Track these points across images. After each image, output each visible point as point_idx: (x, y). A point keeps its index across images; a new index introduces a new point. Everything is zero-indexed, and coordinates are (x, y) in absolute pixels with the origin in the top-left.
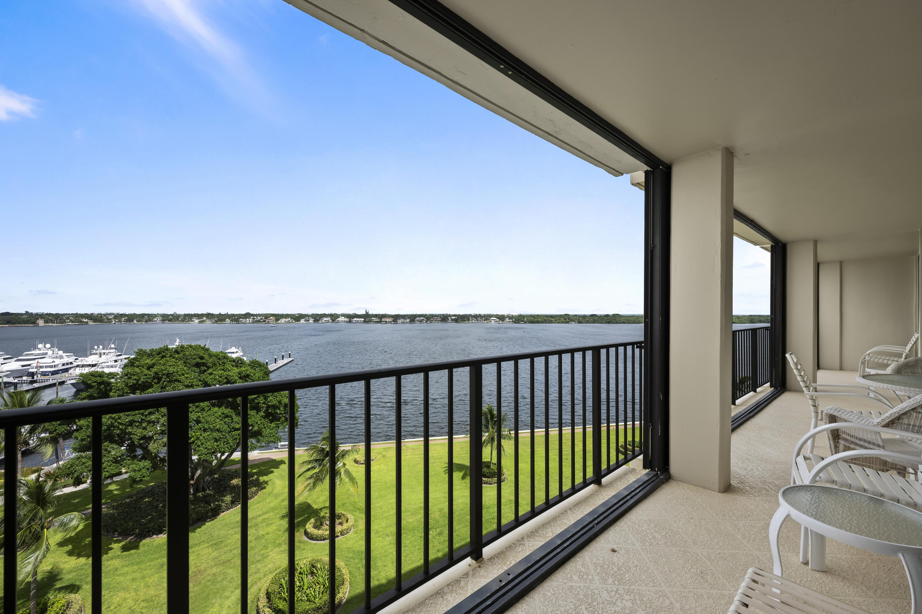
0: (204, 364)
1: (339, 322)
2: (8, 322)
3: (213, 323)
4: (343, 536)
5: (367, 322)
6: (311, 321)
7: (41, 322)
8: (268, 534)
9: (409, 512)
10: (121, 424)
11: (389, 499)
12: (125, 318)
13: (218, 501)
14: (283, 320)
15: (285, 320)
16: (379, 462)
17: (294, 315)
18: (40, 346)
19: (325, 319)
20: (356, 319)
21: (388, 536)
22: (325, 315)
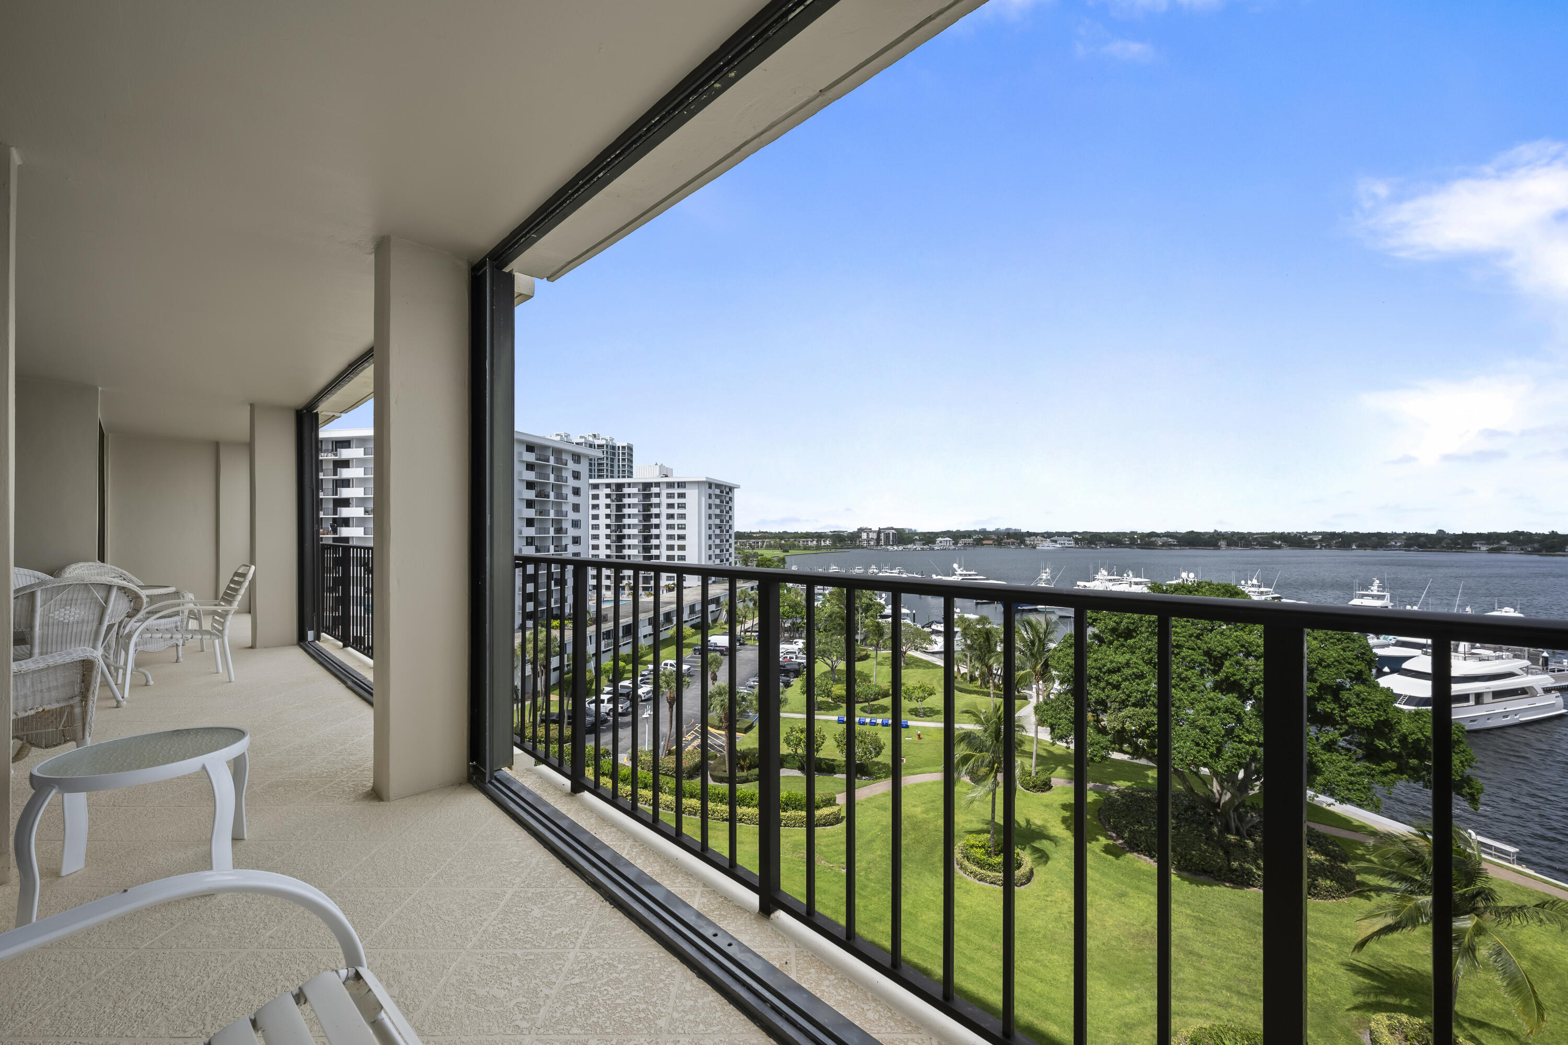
12: (1337, 541)
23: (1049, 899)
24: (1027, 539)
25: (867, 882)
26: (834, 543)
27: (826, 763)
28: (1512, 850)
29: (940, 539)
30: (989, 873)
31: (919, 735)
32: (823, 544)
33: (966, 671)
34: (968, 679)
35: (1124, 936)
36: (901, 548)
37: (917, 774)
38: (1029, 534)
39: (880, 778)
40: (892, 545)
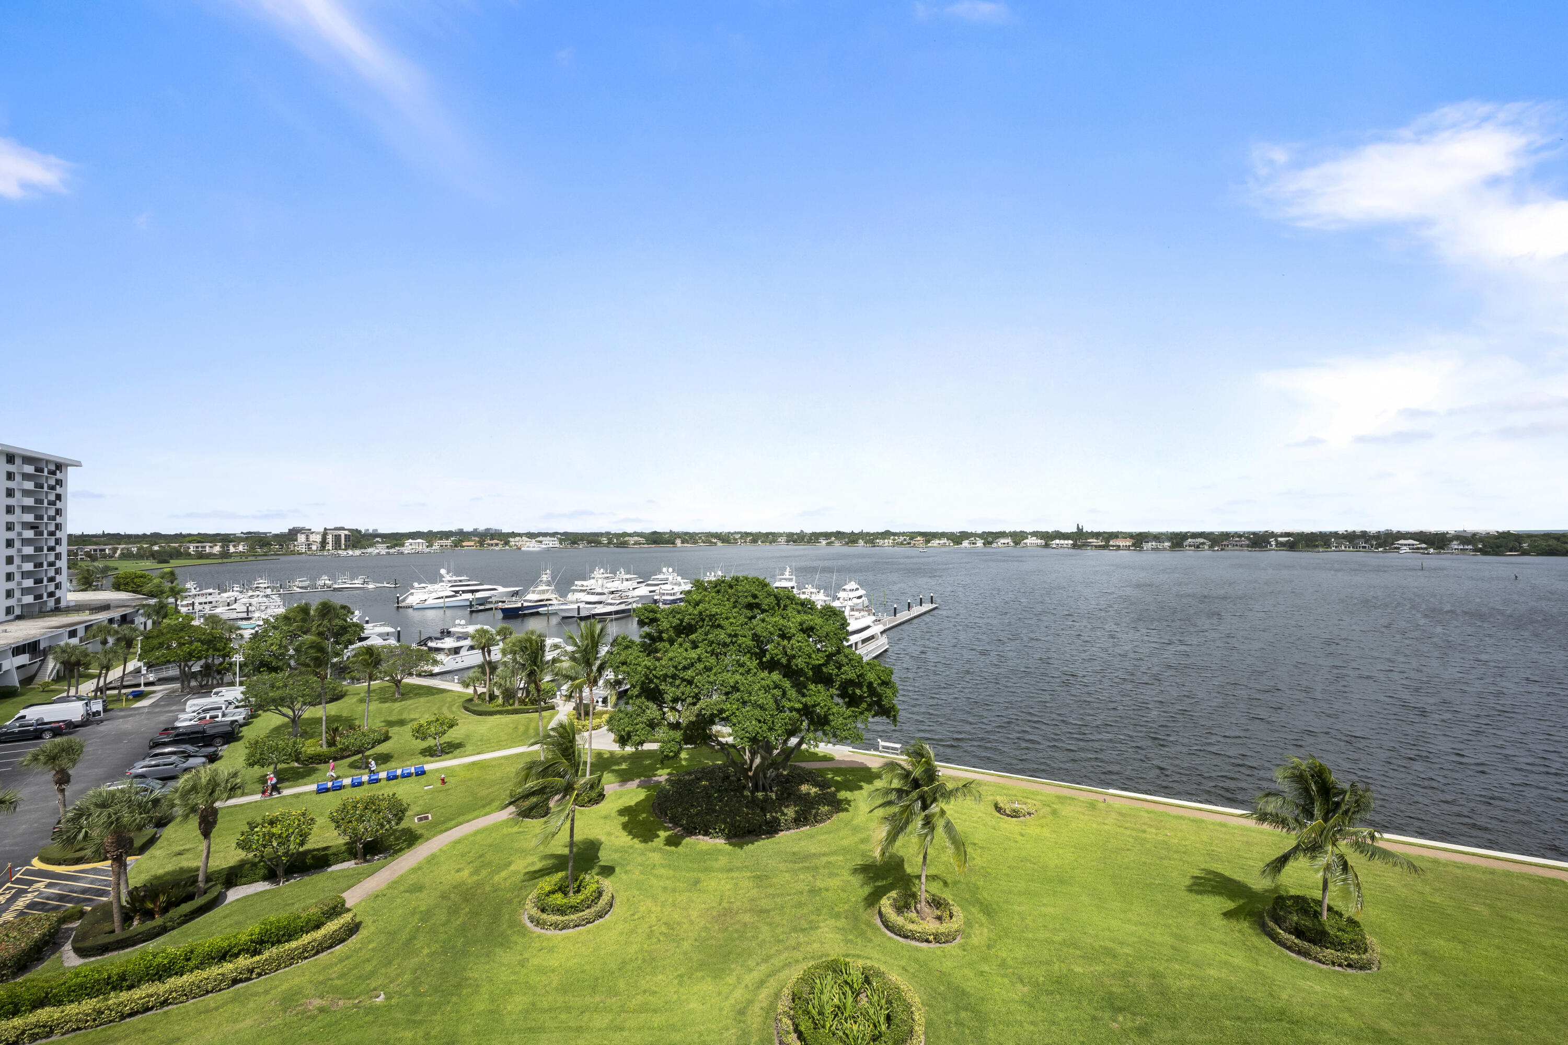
0: (758, 606)
1: (1027, 546)
2: (655, 542)
3: (843, 545)
4: (938, 945)
5: (1080, 547)
6: (980, 543)
7: (678, 542)
8: (827, 890)
9: (1076, 948)
10: (656, 677)
11: (1044, 905)
13: (776, 812)
14: (935, 542)
15: (938, 542)
16: (1041, 821)
17: (952, 534)
18: (664, 570)
19: (1002, 541)
20: (1057, 541)
21: (1022, 981)
22: (1002, 534)
23: (636, 917)
24: (511, 539)
25: (419, 1000)
26: (252, 548)
27: (313, 857)
28: (898, 746)
29: (410, 541)
30: (572, 917)
31: (443, 780)
32: (232, 549)
33: (485, 690)
34: (487, 698)
35: (710, 923)
36: (358, 552)
37: (451, 829)
38: (514, 535)
39: (401, 850)
40: (345, 549)
